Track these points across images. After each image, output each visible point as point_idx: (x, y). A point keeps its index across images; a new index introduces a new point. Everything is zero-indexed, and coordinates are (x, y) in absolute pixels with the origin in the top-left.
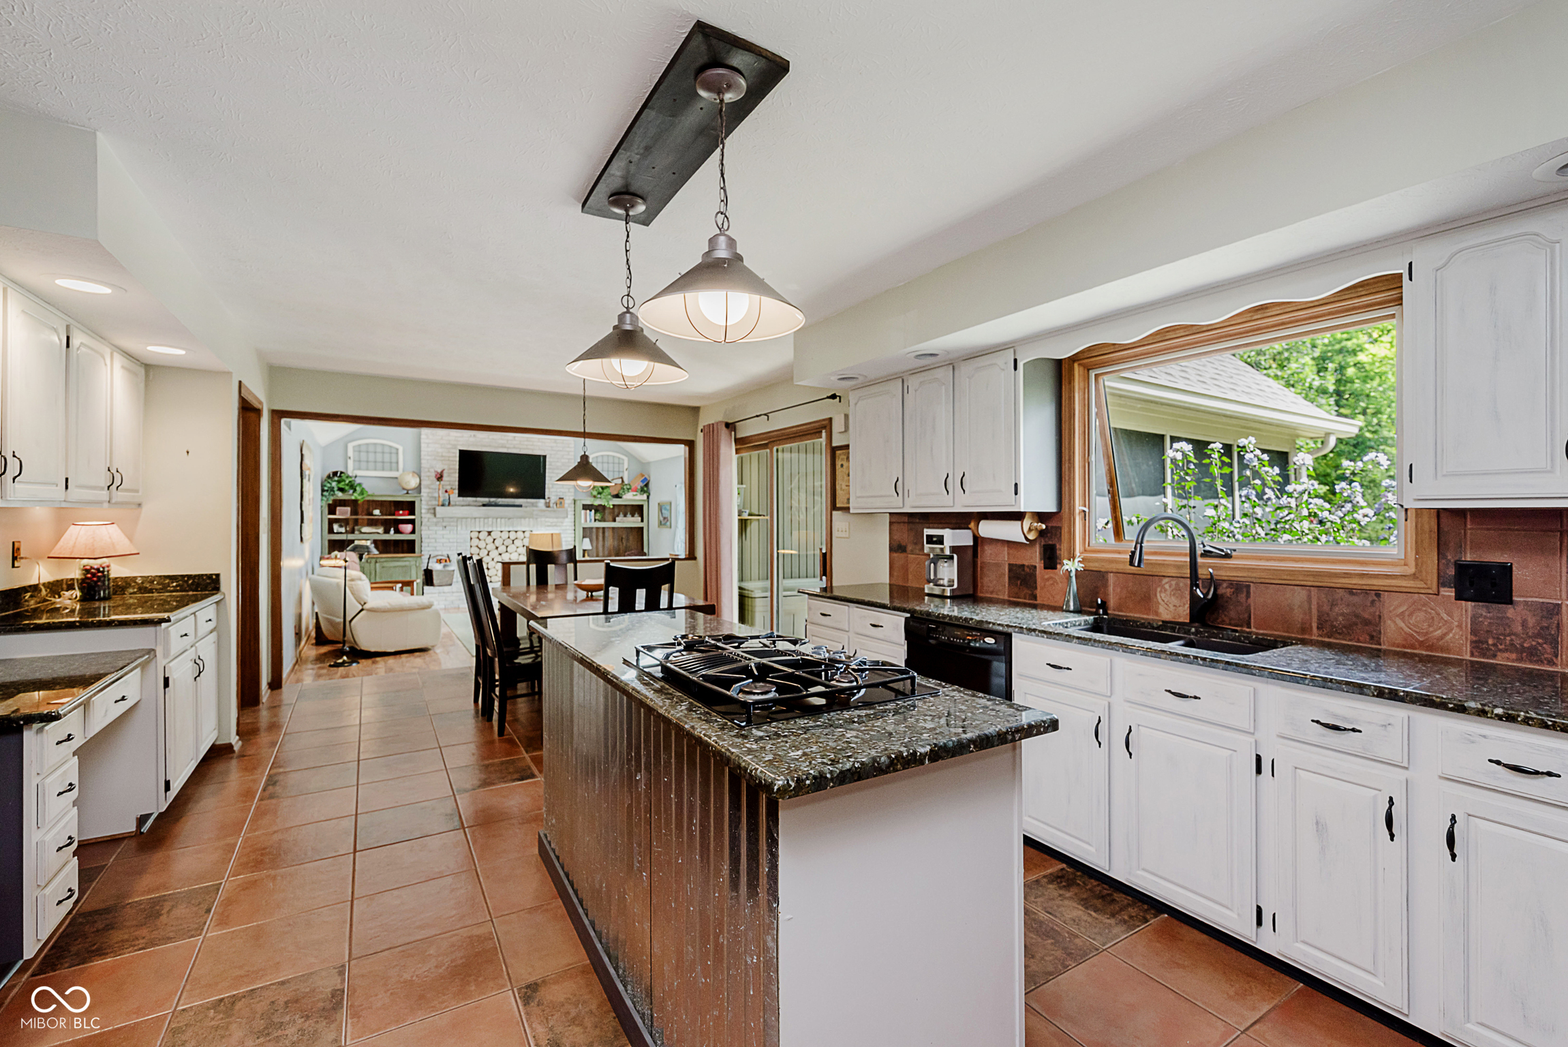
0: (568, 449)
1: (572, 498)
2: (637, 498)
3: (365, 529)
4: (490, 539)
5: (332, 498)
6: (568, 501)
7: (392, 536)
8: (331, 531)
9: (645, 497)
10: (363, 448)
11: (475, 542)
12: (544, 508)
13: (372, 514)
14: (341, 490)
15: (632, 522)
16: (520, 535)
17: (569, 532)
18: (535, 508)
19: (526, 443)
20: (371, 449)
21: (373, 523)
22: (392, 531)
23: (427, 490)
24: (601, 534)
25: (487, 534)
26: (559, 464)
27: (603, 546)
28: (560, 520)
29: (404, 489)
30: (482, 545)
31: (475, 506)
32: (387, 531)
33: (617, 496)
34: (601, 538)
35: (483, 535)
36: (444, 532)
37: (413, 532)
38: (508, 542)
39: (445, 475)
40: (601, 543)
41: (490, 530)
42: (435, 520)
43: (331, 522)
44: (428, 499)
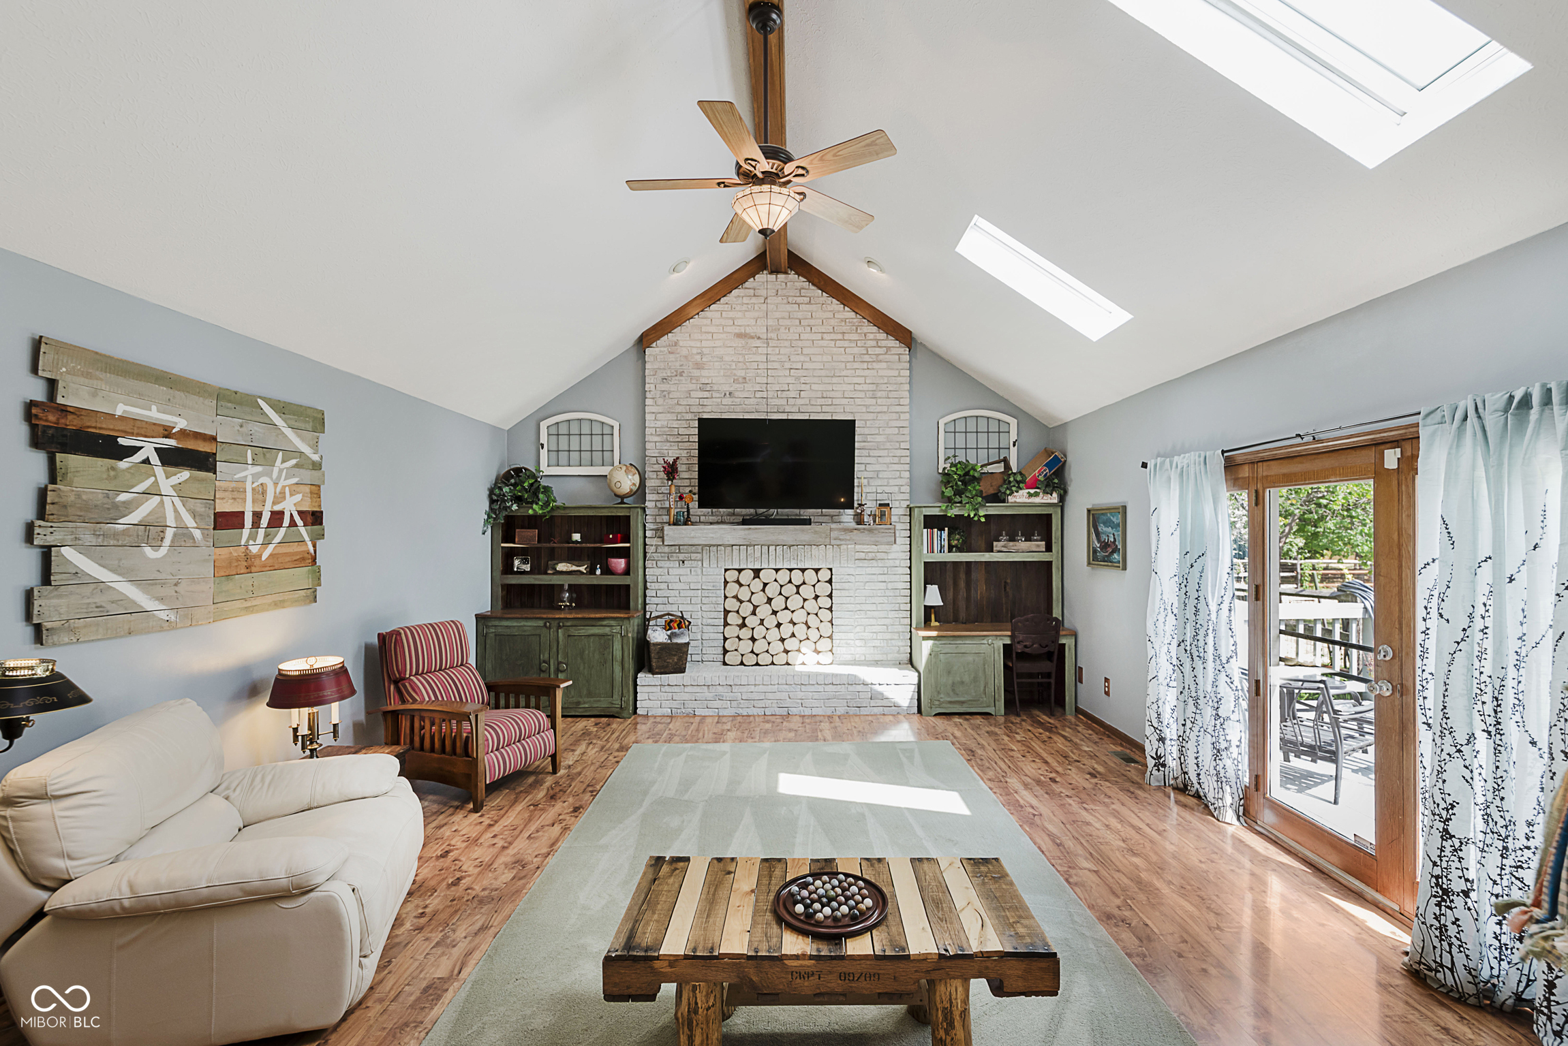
0: (898, 409)
1: (905, 504)
2: (1037, 500)
3: (561, 567)
4: (757, 585)
5: (504, 513)
6: (898, 511)
7: (599, 578)
8: (508, 569)
9: (1054, 498)
10: (563, 429)
11: (733, 589)
12: (853, 525)
13: (569, 540)
14: (518, 499)
15: (1024, 551)
16: (810, 576)
17: (901, 571)
18: (834, 526)
19: (820, 401)
20: (575, 429)
21: (574, 555)
22: (598, 572)
23: (654, 497)
24: (962, 576)
25: (752, 574)
26: (879, 439)
27: (968, 599)
28: (883, 548)
29: (616, 495)
30: (744, 594)
31: (732, 523)
32: (592, 571)
33: (997, 498)
34: (962, 584)
35: (746, 577)
36: (681, 571)
37: (627, 572)
38: (789, 590)
39: (681, 468)
40: (962, 593)
41: (757, 566)
42: (666, 549)
43: (509, 555)
44: (656, 512)
